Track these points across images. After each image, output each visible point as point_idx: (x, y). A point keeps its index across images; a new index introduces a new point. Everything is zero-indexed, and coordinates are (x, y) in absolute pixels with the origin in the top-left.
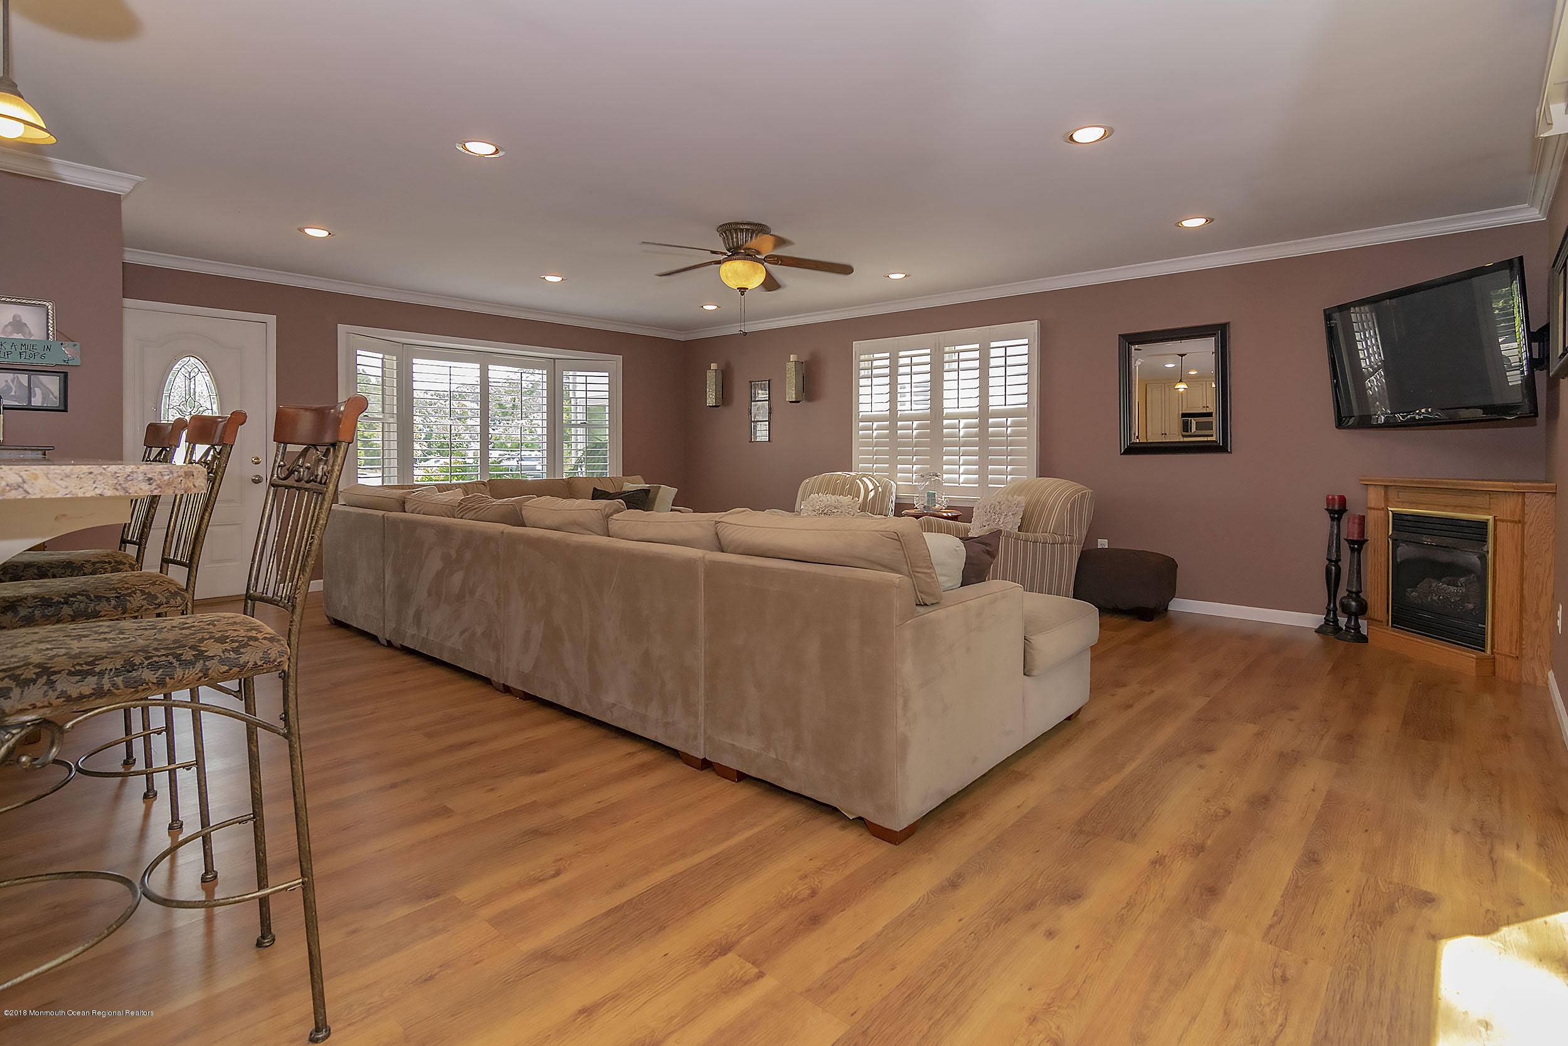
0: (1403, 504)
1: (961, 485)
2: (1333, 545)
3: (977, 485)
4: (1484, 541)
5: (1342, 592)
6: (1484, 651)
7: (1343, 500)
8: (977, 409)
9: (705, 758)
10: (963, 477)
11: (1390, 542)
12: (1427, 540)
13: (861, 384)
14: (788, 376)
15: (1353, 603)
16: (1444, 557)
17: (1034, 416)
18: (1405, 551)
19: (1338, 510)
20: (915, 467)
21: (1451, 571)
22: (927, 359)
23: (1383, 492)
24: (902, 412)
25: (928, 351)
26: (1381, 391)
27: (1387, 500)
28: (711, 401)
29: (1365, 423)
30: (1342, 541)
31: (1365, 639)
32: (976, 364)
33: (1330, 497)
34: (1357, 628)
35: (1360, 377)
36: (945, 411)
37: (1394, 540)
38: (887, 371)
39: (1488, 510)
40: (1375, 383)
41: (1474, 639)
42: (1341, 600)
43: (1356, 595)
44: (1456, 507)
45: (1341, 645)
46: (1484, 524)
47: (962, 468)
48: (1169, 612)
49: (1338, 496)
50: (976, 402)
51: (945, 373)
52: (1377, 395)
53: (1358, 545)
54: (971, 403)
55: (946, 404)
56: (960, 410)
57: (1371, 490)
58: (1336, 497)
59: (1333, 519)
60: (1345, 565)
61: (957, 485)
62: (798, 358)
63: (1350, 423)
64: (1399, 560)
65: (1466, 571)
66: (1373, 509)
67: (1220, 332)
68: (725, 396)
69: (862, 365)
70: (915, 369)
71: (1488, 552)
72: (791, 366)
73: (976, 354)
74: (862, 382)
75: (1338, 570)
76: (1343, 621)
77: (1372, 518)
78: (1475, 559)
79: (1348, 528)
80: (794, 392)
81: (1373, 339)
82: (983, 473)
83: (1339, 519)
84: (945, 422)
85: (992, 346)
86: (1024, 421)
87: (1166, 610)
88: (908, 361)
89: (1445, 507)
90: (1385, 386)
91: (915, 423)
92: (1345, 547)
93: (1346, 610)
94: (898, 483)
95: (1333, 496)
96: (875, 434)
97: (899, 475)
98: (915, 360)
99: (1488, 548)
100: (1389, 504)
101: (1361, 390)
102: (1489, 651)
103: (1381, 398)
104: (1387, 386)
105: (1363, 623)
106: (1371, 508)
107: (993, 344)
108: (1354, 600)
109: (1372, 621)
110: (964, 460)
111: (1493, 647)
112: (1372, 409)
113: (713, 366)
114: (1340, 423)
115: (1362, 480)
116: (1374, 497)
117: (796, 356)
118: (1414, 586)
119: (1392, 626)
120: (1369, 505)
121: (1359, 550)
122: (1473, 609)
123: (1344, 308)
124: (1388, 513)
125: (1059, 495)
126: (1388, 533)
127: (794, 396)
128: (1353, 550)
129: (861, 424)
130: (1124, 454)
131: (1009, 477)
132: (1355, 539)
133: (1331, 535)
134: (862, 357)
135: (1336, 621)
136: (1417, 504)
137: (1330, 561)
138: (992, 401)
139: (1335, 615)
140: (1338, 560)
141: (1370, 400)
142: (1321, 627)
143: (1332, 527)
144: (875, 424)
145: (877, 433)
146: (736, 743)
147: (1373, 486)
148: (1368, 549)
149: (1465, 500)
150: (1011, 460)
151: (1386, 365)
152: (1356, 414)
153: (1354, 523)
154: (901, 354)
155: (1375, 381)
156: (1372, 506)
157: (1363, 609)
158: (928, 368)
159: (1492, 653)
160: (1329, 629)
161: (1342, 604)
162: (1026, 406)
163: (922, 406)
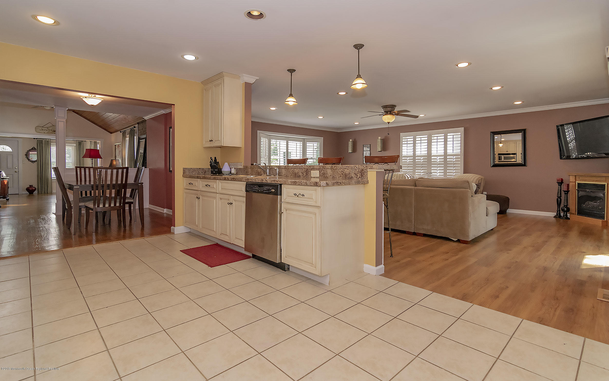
0: (581, 180)
1: (438, 176)
2: (559, 192)
3: (443, 176)
4: (604, 190)
5: (562, 206)
6: (604, 220)
7: (562, 180)
8: (443, 154)
9: (414, 232)
10: (438, 174)
11: (577, 191)
12: (588, 190)
13: (403, 146)
14: (378, 143)
15: (565, 209)
16: (593, 195)
17: (462, 156)
18: (581, 193)
19: (561, 182)
20: (422, 171)
21: (595, 199)
22: (426, 139)
23: (575, 177)
24: (417, 155)
25: (427, 136)
26: (574, 147)
27: (576, 179)
28: (350, 151)
29: (569, 157)
30: (562, 191)
31: (569, 219)
32: (443, 140)
33: (558, 179)
34: (567, 215)
35: (567, 143)
36: (432, 154)
37: (578, 191)
38: (412, 142)
39: (605, 181)
40: (572, 145)
41: (602, 217)
42: (562, 208)
43: (566, 206)
44: (596, 181)
45: (561, 220)
46: (605, 185)
47: (438, 171)
48: (507, 213)
49: (561, 179)
50: (443, 151)
51: (432, 143)
52: (573, 149)
53: (567, 192)
54: (441, 152)
55: (432, 152)
56: (438, 154)
57: (571, 177)
58: (560, 179)
59: (559, 185)
60: (563, 198)
61: (437, 176)
62: (381, 138)
63: (564, 158)
64: (579, 196)
65: (600, 198)
66: (572, 182)
67: (524, 132)
68: (354, 150)
69: (403, 140)
70: (422, 142)
71: (605, 193)
72: (379, 140)
73: (443, 137)
74: (403, 145)
75: (561, 200)
76: (562, 214)
77: (571, 184)
78: (602, 195)
79: (564, 188)
80: (380, 148)
81: (571, 131)
82: (445, 173)
83: (561, 185)
84: (432, 157)
85: (448, 135)
86: (459, 157)
87: (506, 212)
88: (420, 139)
89: (593, 181)
90: (575, 146)
91: (422, 158)
92: (563, 193)
93: (563, 210)
94: (416, 176)
95: (559, 179)
96: (408, 161)
97: (416, 173)
98: (422, 139)
99: (605, 192)
100: (576, 181)
101: (567, 147)
102: (606, 220)
103: (574, 150)
104: (576, 145)
105: (568, 215)
106: (571, 182)
107: (448, 134)
108: (566, 208)
109: (571, 213)
110: (439, 169)
111: (607, 218)
112: (571, 153)
113: (351, 140)
114: (561, 158)
115: (568, 174)
116: (572, 179)
117: (380, 137)
118: (584, 204)
119: (577, 215)
120: (570, 181)
121: (567, 194)
122: (601, 209)
123: (562, 125)
124: (576, 183)
125: (474, 179)
126: (576, 188)
127: (380, 150)
128: (565, 194)
129: (403, 158)
130: (492, 166)
131: (454, 174)
132: (566, 190)
133: (558, 190)
134: (403, 138)
135: (560, 214)
136: (585, 181)
137: (558, 197)
138: (448, 151)
139: (560, 212)
140: (561, 196)
141: (570, 150)
142: (555, 216)
143: (559, 187)
144: (408, 158)
145: (409, 161)
146: (423, 228)
147: (572, 176)
148: (570, 193)
149: (599, 179)
150: (455, 169)
151: (576, 139)
152: (566, 155)
153: (566, 186)
154: (417, 137)
155: (572, 144)
156: (571, 181)
157: (568, 210)
158: (426, 141)
159: (607, 220)
160: (558, 216)
161: (562, 209)
162: (460, 153)
163: (425, 152)
